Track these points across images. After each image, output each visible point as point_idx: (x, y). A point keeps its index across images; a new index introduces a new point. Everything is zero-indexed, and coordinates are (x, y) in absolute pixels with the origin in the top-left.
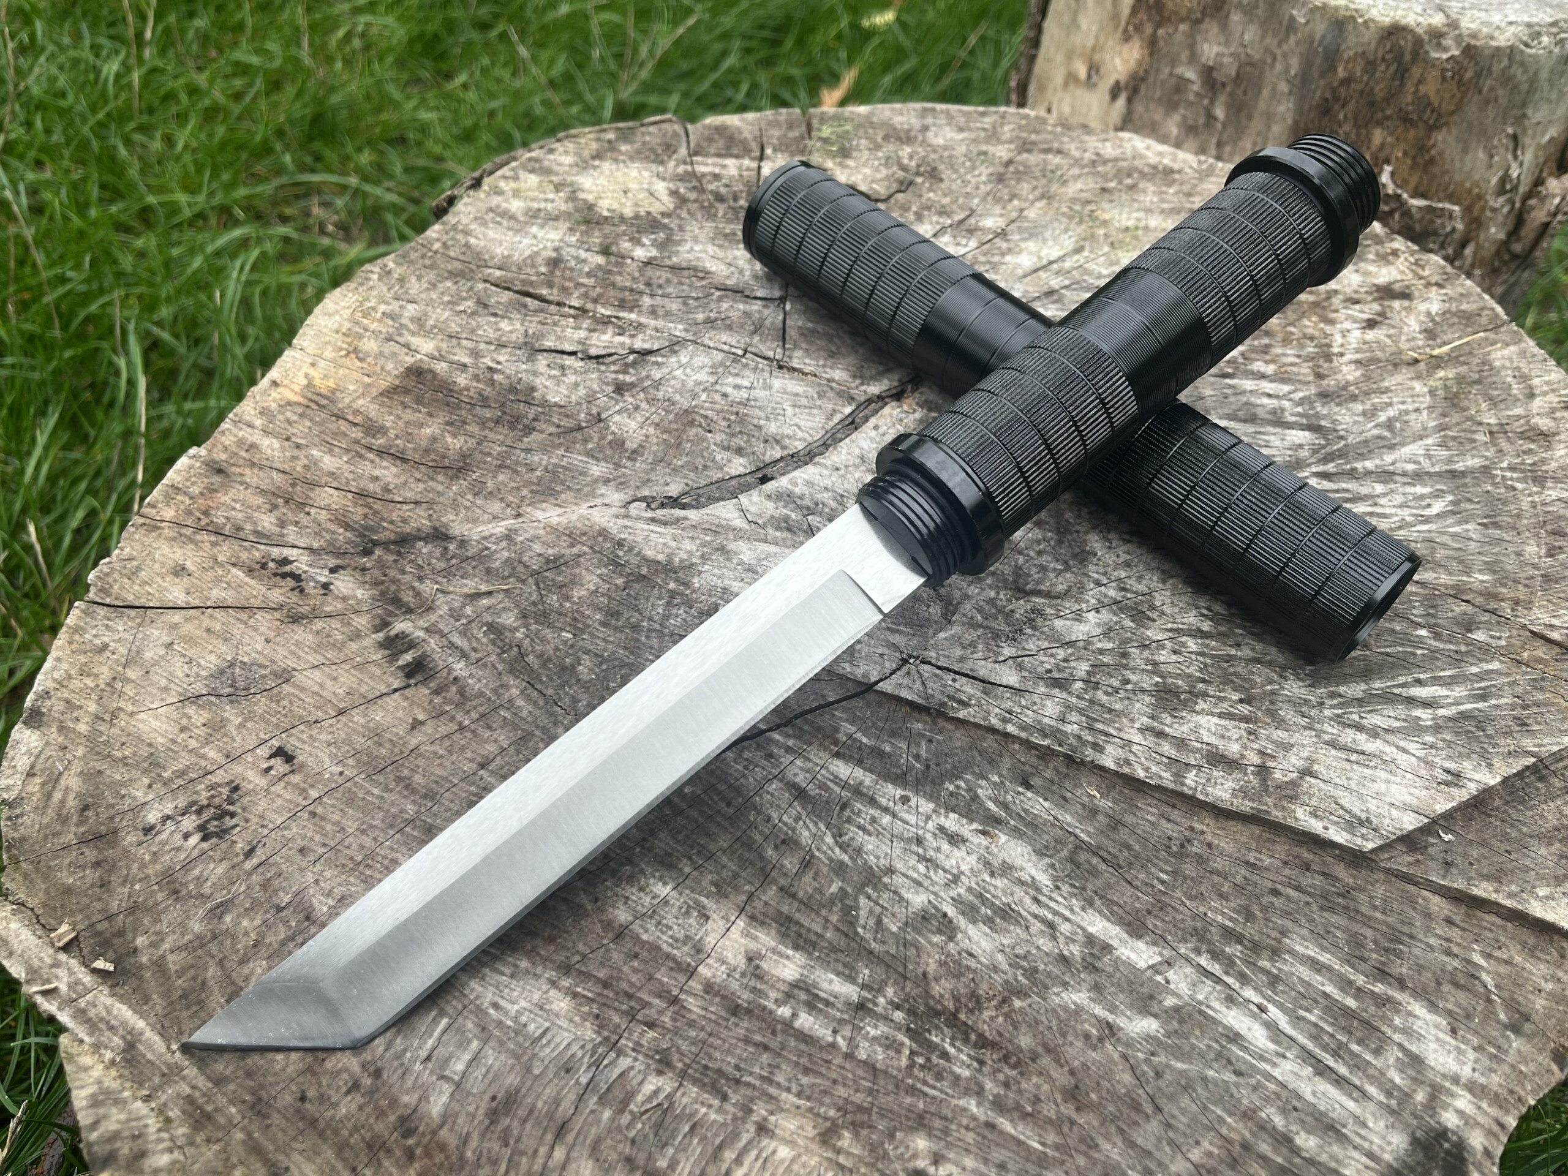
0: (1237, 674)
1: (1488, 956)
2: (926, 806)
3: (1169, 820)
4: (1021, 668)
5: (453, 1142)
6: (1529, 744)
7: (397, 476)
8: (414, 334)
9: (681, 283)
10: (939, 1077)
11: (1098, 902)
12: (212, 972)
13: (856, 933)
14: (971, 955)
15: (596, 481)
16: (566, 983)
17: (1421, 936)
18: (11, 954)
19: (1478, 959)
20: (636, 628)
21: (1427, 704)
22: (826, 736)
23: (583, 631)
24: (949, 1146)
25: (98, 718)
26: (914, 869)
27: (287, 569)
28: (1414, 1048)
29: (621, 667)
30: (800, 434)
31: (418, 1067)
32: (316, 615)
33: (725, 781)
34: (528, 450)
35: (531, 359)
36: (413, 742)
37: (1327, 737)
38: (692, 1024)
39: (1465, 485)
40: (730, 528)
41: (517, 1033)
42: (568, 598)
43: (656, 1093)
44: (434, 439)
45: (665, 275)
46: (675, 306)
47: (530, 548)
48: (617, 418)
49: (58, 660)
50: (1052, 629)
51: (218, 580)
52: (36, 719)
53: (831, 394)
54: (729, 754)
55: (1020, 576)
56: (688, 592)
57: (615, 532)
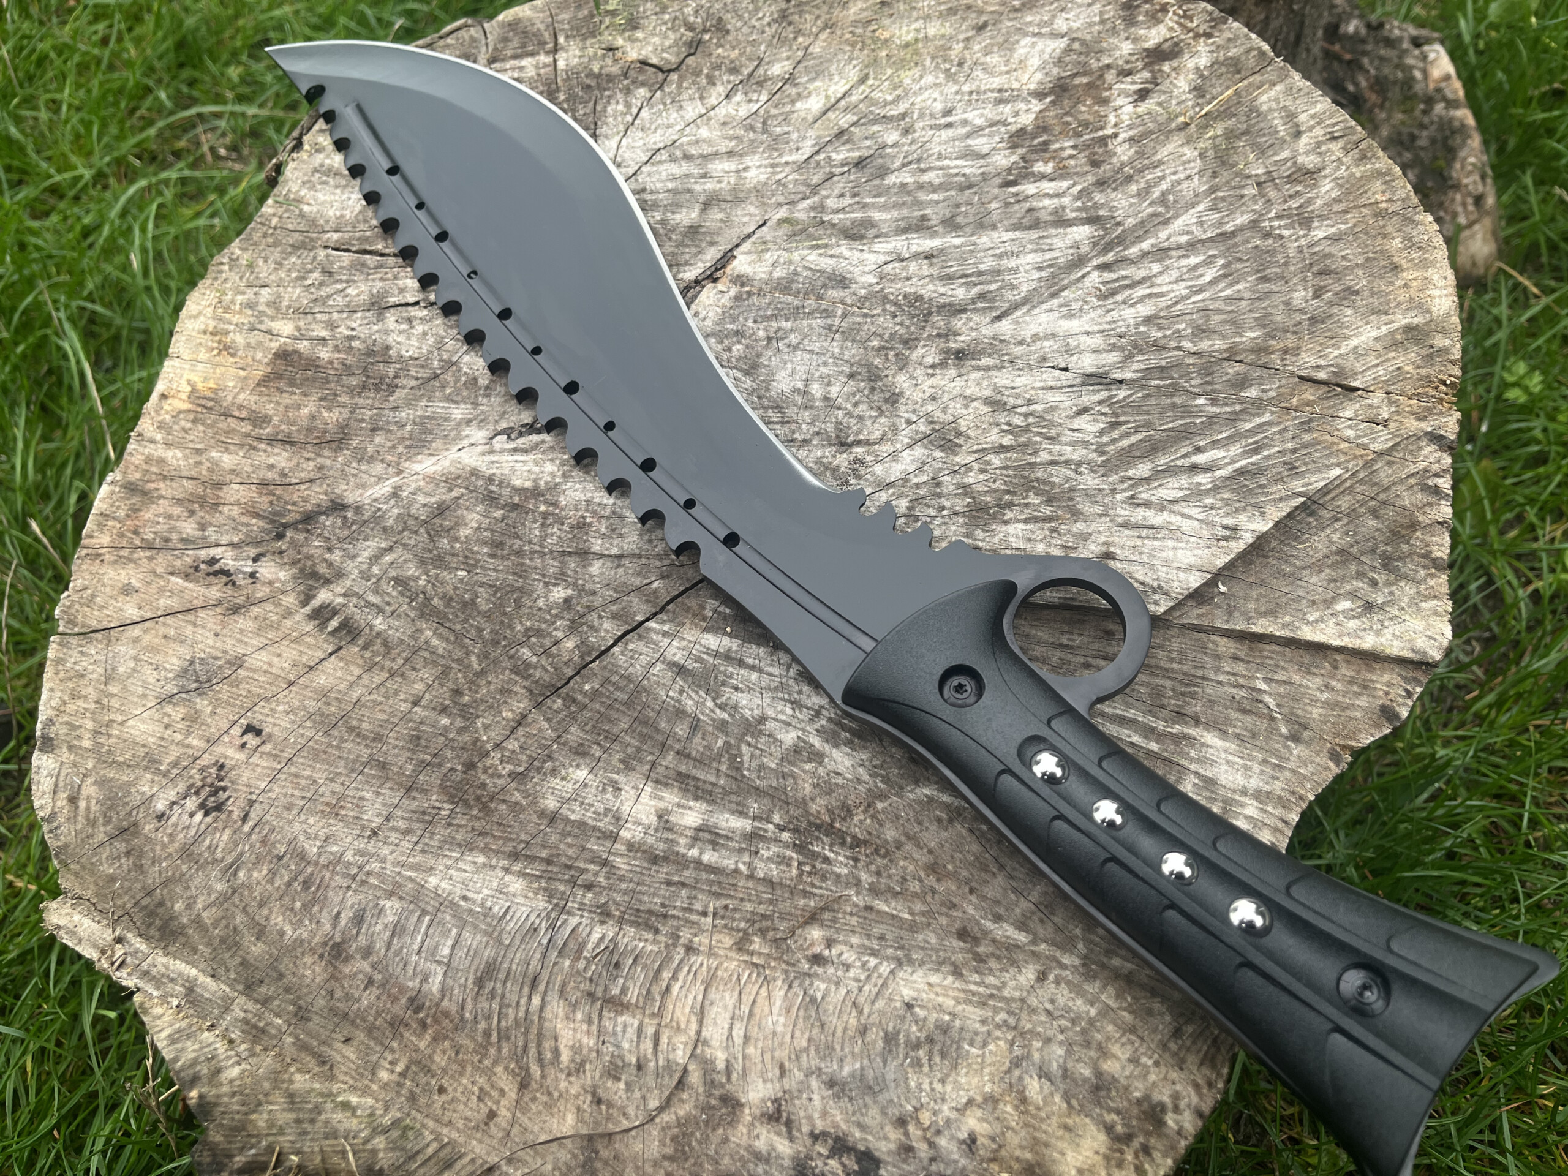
0: (1037, 480)
1: (1268, 680)
5: (454, 1008)
6: (1297, 485)
7: (289, 460)
8: (272, 318)
10: (824, 878)
12: (239, 918)
13: (743, 776)
14: (838, 774)
15: (459, 424)
16: (516, 867)
17: (1212, 676)
18: (80, 941)
19: (1261, 685)
20: (519, 553)
21: (1207, 469)
22: (694, 615)
23: (475, 566)
24: (838, 930)
25: (96, 732)
26: (783, 712)
27: (217, 567)
28: (1208, 774)
29: (513, 592)
31: (414, 958)
32: (250, 602)
33: (617, 672)
34: (395, 409)
35: (380, 318)
36: (355, 695)
37: (1120, 520)
38: (622, 879)
39: (1236, 245)
41: (485, 916)
42: (456, 539)
43: (602, 939)
44: (313, 417)
47: (416, 501)
48: (466, 359)
49: (51, 690)
50: (873, 474)
51: (161, 590)
52: (49, 744)
54: (616, 649)
55: (841, 431)
56: (558, 511)
57: (485, 469)
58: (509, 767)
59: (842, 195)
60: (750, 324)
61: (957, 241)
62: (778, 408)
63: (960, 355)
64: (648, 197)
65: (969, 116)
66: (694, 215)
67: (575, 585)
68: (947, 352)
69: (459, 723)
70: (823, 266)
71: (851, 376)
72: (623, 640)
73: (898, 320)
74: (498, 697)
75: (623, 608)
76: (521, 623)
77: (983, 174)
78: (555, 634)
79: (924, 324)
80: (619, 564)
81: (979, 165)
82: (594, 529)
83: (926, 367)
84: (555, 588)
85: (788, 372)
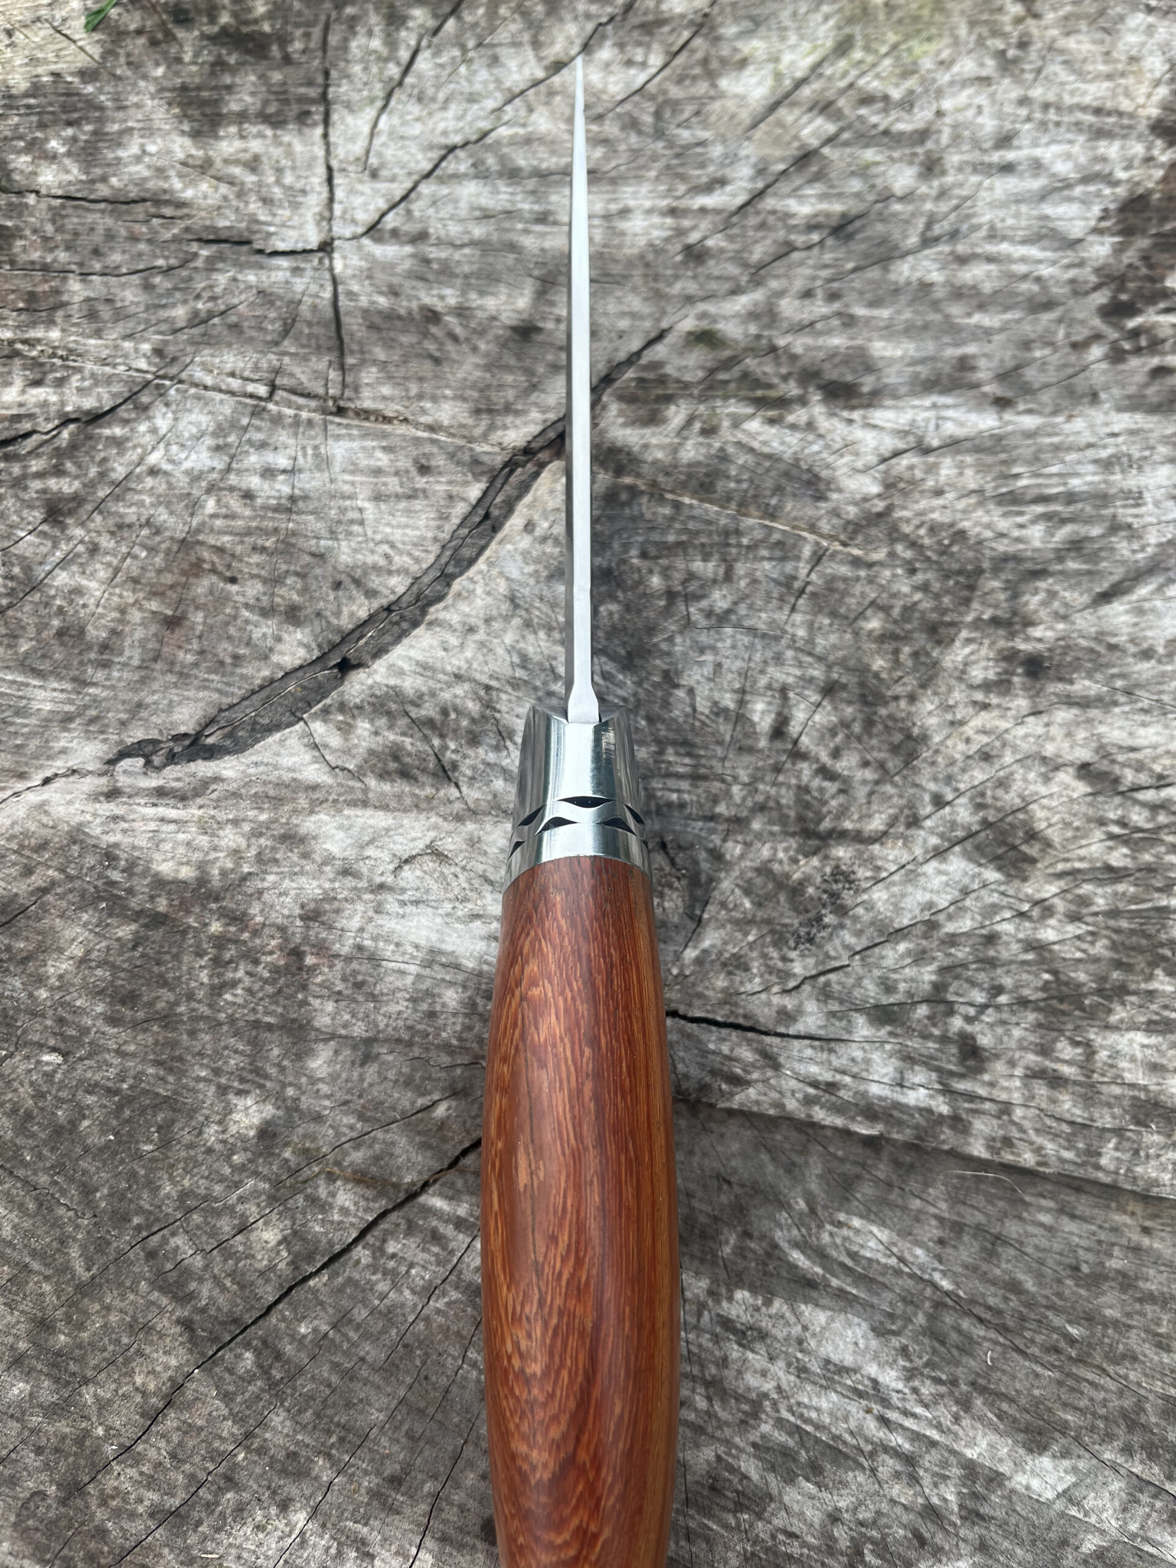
2: (697, 1286)
3: (1073, 1217)
4: (825, 994)
9: (134, 238)
11: (979, 1402)
14: (792, 1535)
15: (46, 722)
20: (168, 1020)
23: (78, 1041)
29: (156, 1108)
30: (399, 561)
33: (364, 1302)
40: (297, 786)
42: (40, 980)
45: (101, 220)
46: (130, 295)
48: (62, 578)
50: (870, 906)
53: (441, 460)
54: (362, 1254)
55: (807, 806)
56: (246, 936)
57: (98, 831)
59: (808, 294)
60: (635, 561)
61: (1030, 422)
62: (686, 746)
63: (1035, 668)
64: (434, 253)
65: (1048, 153)
66: (523, 303)
67: (279, 1098)
68: (1009, 657)
70: (776, 446)
71: (829, 690)
72: (376, 1232)
73: (920, 577)
74: (125, 1340)
75: (377, 1158)
76: (171, 1178)
77: (1072, 281)
78: (239, 1208)
79: (966, 593)
80: (367, 1059)
81: (1066, 261)
82: (319, 979)
83: (972, 687)
84: (240, 1103)
85: (708, 670)
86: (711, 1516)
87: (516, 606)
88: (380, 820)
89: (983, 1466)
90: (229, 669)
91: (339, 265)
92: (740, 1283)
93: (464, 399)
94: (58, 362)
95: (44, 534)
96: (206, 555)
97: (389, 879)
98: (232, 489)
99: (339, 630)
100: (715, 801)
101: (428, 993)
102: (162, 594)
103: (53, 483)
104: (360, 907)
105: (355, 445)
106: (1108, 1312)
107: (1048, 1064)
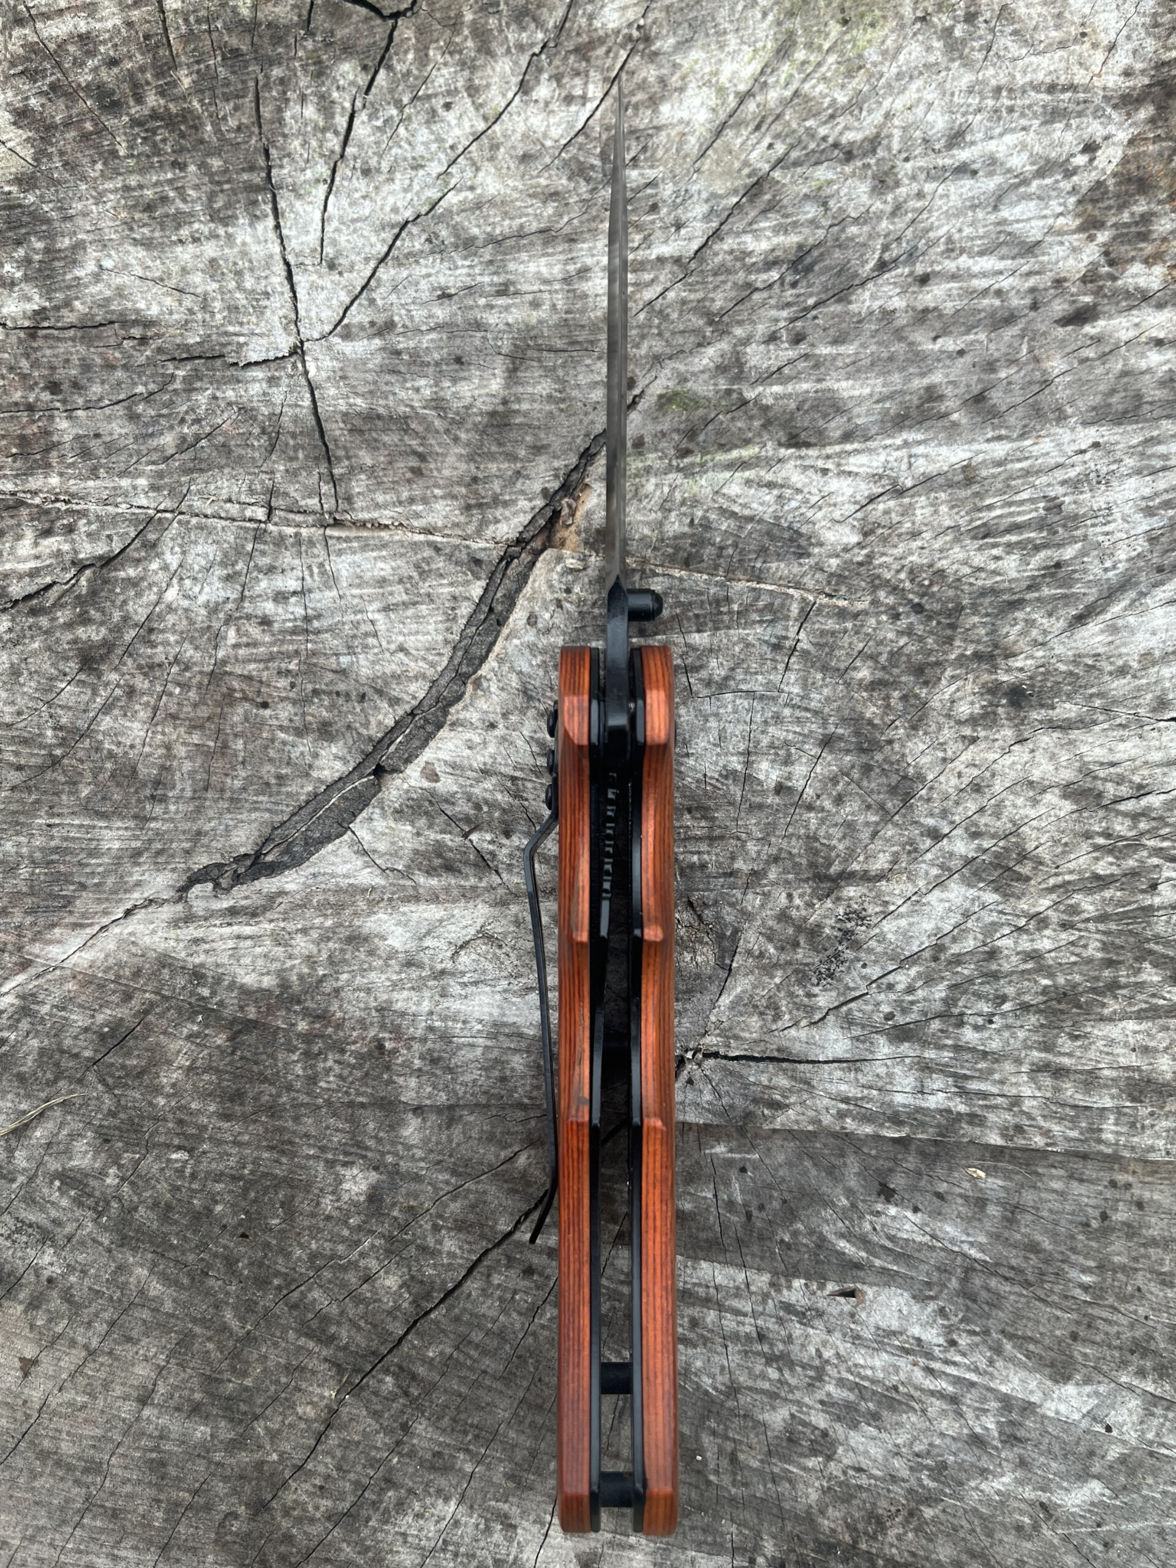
0: (1157, 939)
2: (761, 1280)
3: (1081, 1181)
4: (849, 1022)
11: (1008, 1346)
13: (709, 1483)
14: (859, 1470)
15: (118, 860)
20: (273, 1110)
23: (199, 1139)
29: (276, 1187)
30: (414, 667)
36: (35, 1395)
40: (354, 891)
42: (157, 1090)
45: (74, 349)
47: (66, 1023)
48: (106, 722)
50: (881, 938)
53: (440, 563)
54: (473, 1286)
55: (816, 853)
56: (330, 1030)
57: (183, 954)
58: (326, 1503)
59: (772, 338)
61: (1000, 450)
62: (701, 810)
63: (1017, 697)
64: (402, 344)
65: (999, 147)
66: (496, 385)
67: (381, 1165)
68: (993, 690)
69: (226, 1431)
70: (756, 507)
71: (827, 742)
72: (481, 1269)
73: (903, 623)
74: (284, 1380)
75: (473, 1207)
76: (300, 1245)
77: (1033, 290)
78: (363, 1263)
79: (949, 632)
80: (451, 1122)
81: (1025, 269)
82: (400, 1060)
83: (959, 723)
84: (348, 1173)
85: (713, 737)
86: (790, 1462)
87: (530, 698)
88: (433, 912)
89: (1016, 1399)
90: (275, 789)
91: (311, 367)
92: (796, 1274)
93: (454, 497)
94: (63, 507)
95: (82, 683)
96: (236, 684)
97: (448, 965)
98: (249, 617)
99: (370, 739)
100: (733, 858)
101: (497, 1061)
102: (202, 727)
103: (81, 632)
104: (427, 994)
105: (357, 558)
106: (1116, 1259)
107: (1050, 1057)
